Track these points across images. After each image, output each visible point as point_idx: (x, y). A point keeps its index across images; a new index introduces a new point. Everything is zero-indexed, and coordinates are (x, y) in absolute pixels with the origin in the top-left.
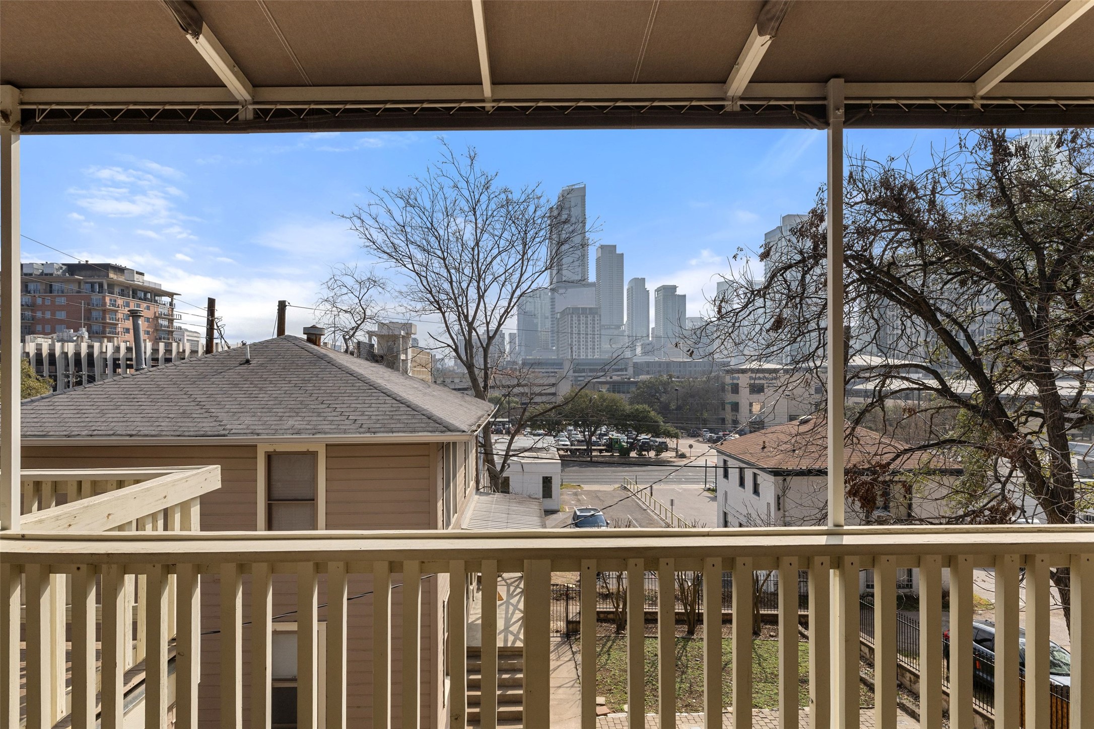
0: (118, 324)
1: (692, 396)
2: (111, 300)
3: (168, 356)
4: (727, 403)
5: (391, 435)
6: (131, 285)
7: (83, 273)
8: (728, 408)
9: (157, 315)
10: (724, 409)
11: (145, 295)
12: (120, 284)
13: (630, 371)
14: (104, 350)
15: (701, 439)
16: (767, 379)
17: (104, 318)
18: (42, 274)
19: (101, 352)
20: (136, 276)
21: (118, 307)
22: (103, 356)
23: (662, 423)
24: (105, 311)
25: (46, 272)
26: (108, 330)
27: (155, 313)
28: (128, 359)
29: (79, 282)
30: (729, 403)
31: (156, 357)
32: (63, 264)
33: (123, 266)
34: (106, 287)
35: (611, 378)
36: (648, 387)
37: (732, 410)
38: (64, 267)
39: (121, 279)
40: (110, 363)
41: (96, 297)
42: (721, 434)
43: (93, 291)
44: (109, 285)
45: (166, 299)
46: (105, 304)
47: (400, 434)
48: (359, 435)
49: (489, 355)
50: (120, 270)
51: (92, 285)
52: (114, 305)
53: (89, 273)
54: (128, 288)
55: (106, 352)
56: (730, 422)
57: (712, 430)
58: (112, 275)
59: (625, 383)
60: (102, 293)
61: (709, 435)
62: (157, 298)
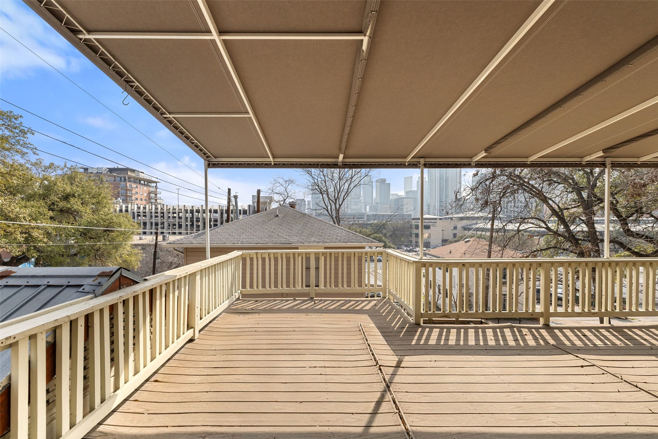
0: (132, 196)
1: (397, 230)
2: (129, 185)
3: (162, 211)
4: (413, 234)
5: (352, 243)
6: (138, 178)
7: (116, 172)
8: (414, 236)
9: (150, 192)
10: (411, 236)
11: (144, 183)
12: (134, 178)
13: (365, 219)
14: (133, 208)
15: (402, 250)
16: (432, 222)
17: (127, 193)
18: (97, 173)
19: (132, 209)
20: (141, 174)
21: (133, 188)
22: (133, 211)
23: (388, 243)
24: (127, 190)
25: (99, 171)
26: (128, 199)
27: (149, 191)
28: (144, 213)
29: (115, 176)
30: (414, 234)
31: (157, 211)
32: (107, 168)
33: (134, 169)
34: (127, 178)
35: (358, 222)
36: (376, 226)
37: (415, 237)
38: (107, 170)
39: (134, 175)
40: (136, 214)
41: (123, 183)
42: (411, 248)
43: (121, 181)
44: (128, 178)
45: (154, 185)
46: (127, 187)
47: (356, 243)
48: (340, 244)
49: (340, 212)
50: (133, 171)
51: (121, 178)
52: (131, 187)
53: (119, 172)
54: (137, 179)
55: (134, 209)
56: (415, 242)
57: (406, 246)
58: (129, 173)
59: (365, 224)
60: (125, 181)
61: (405, 248)
62: (149, 184)
